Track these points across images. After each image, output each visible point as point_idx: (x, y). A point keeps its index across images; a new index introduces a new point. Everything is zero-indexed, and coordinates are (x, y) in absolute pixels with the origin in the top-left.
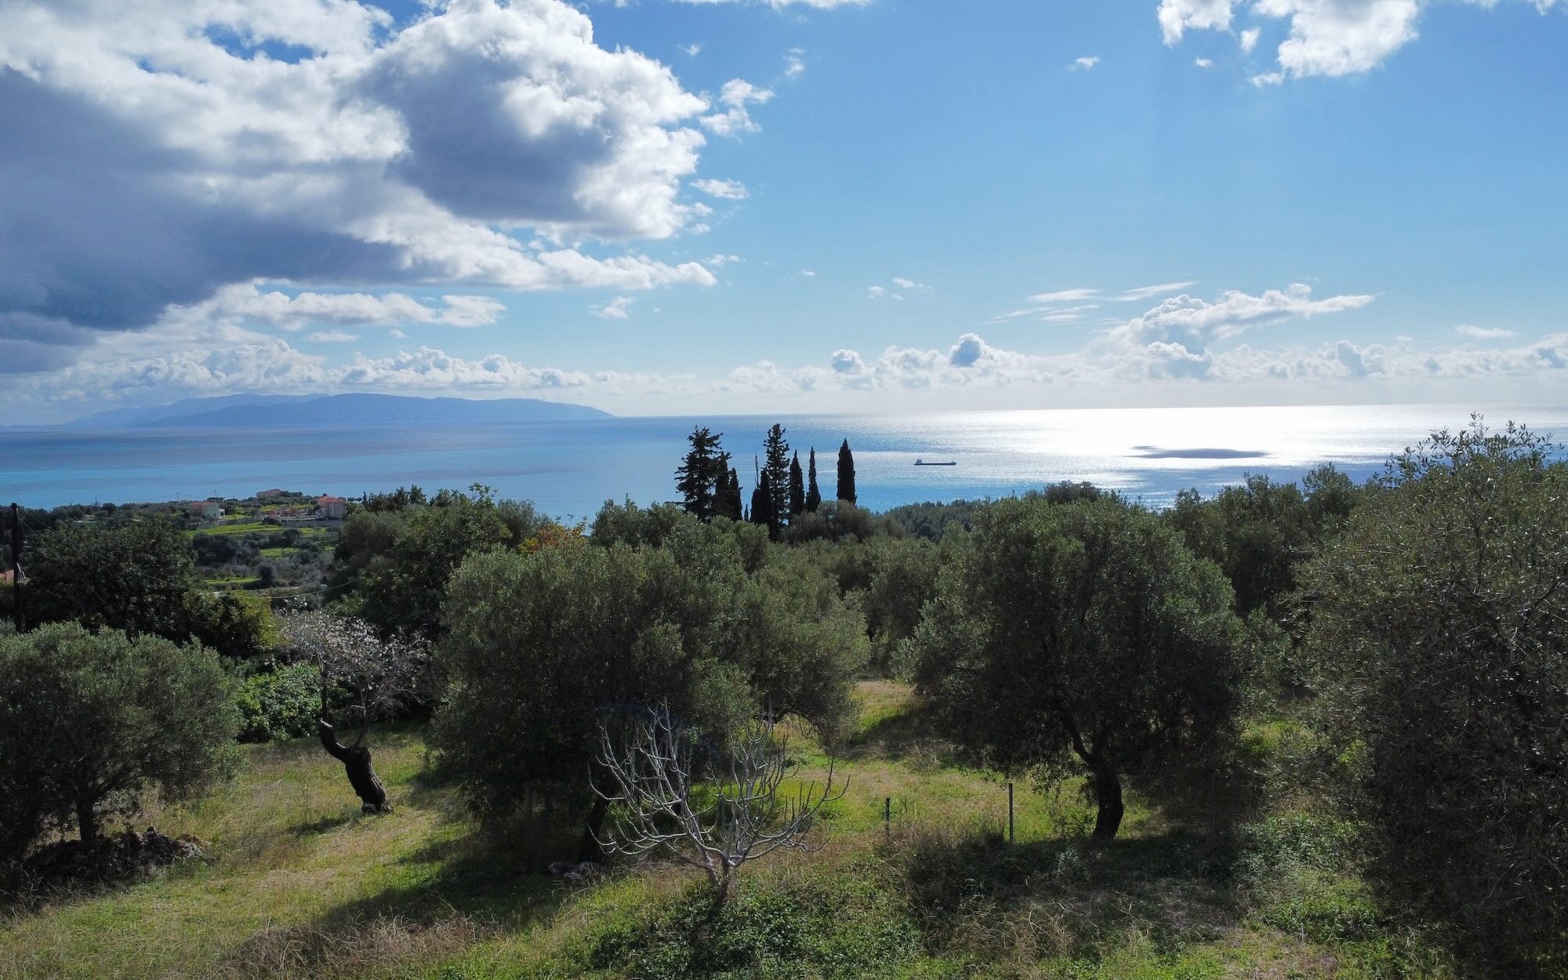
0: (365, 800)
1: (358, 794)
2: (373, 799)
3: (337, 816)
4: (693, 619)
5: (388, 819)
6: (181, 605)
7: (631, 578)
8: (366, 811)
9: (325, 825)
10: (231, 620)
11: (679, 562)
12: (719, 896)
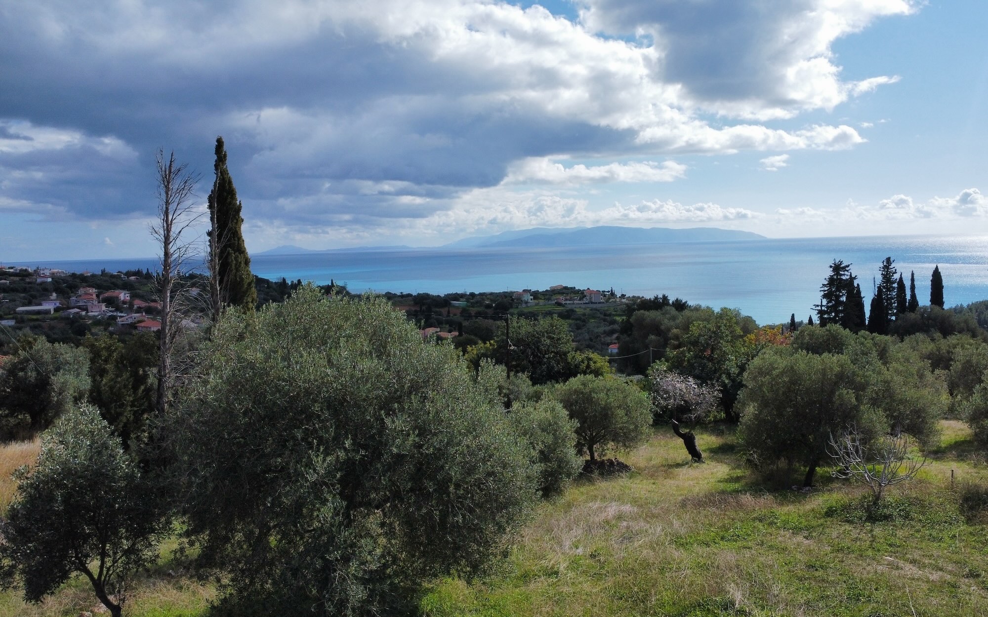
0: (692, 456)
1: (690, 453)
2: (696, 455)
3: (681, 462)
4: (860, 388)
5: (704, 466)
6: (567, 360)
7: (831, 369)
8: (696, 461)
9: (678, 465)
10: (591, 368)
11: (852, 362)
12: (877, 497)
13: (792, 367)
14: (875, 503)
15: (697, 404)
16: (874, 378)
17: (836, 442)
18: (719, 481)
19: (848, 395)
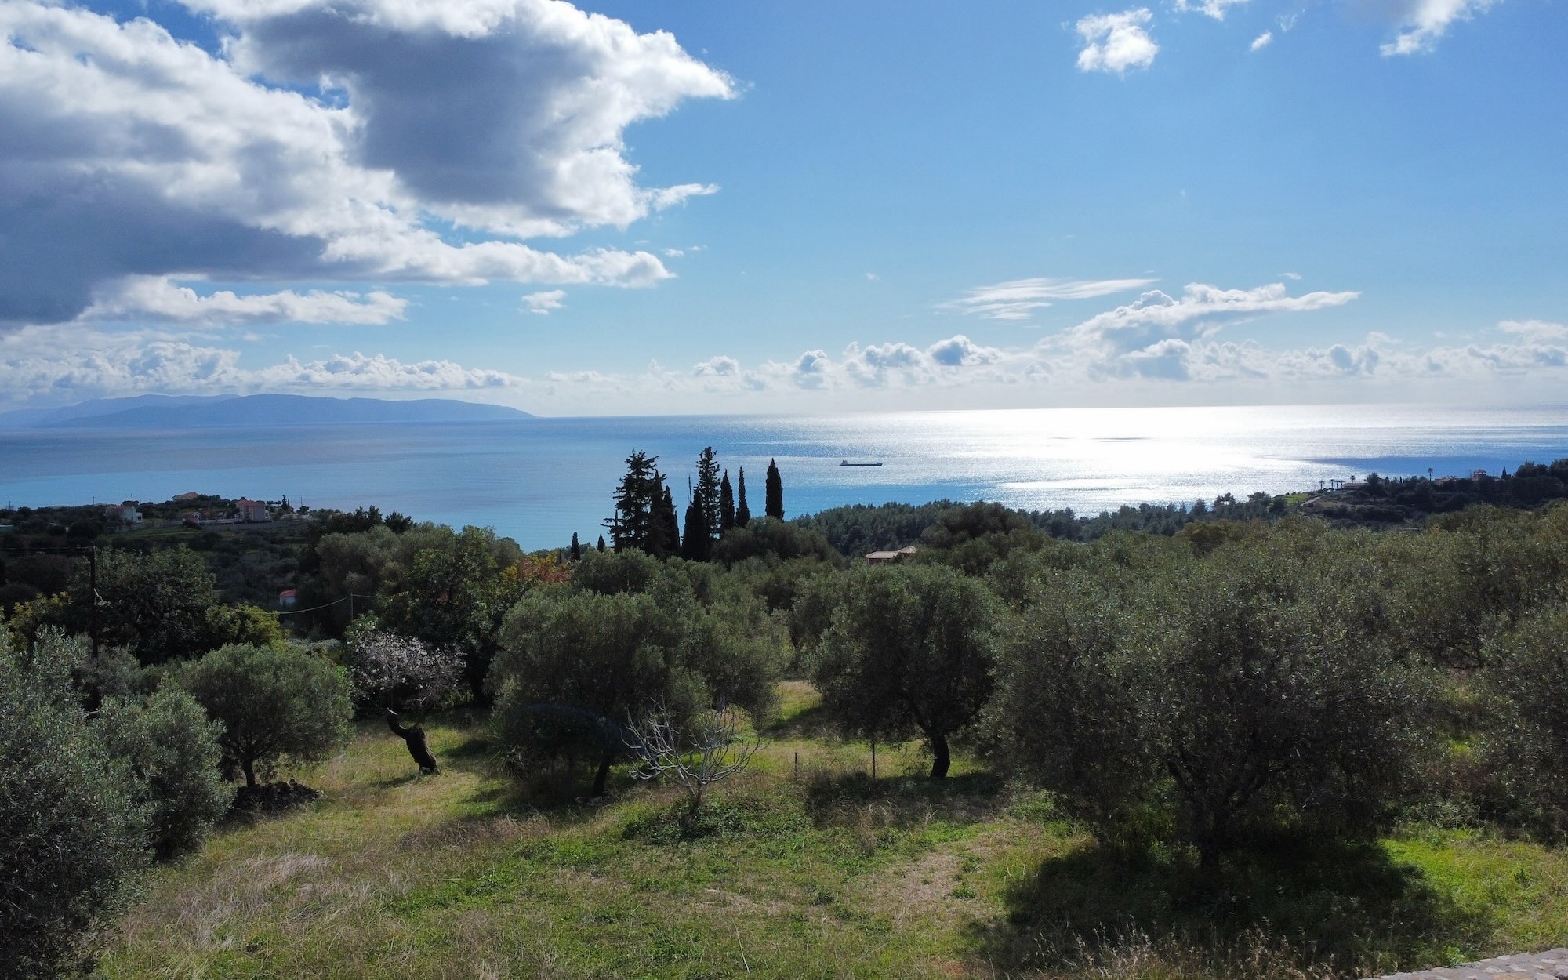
0: (421, 766)
1: (416, 761)
2: (427, 764)
3: (401, 776)
5: (441, 778)
10: (247, 632)
12: (696, 802)
13: (570, 616)
14: (693, 811)
15: (427, 681)
16: (689, 625)
17: (637, 726)
18: (463, 802)
19: (653, 653)
